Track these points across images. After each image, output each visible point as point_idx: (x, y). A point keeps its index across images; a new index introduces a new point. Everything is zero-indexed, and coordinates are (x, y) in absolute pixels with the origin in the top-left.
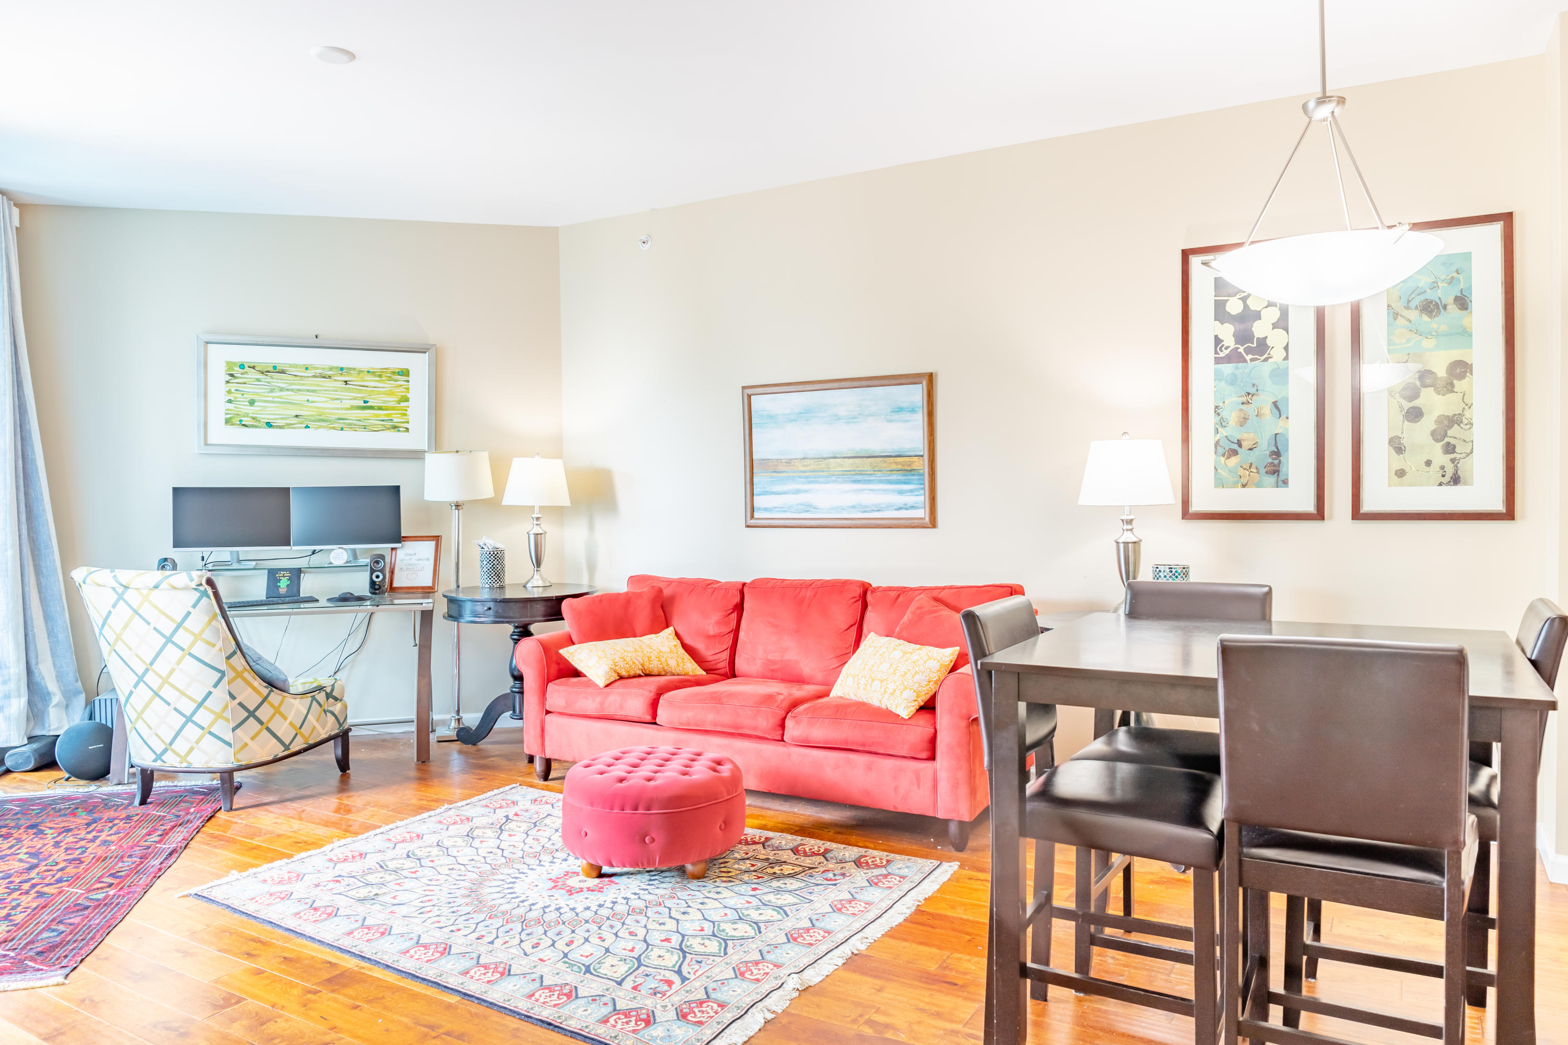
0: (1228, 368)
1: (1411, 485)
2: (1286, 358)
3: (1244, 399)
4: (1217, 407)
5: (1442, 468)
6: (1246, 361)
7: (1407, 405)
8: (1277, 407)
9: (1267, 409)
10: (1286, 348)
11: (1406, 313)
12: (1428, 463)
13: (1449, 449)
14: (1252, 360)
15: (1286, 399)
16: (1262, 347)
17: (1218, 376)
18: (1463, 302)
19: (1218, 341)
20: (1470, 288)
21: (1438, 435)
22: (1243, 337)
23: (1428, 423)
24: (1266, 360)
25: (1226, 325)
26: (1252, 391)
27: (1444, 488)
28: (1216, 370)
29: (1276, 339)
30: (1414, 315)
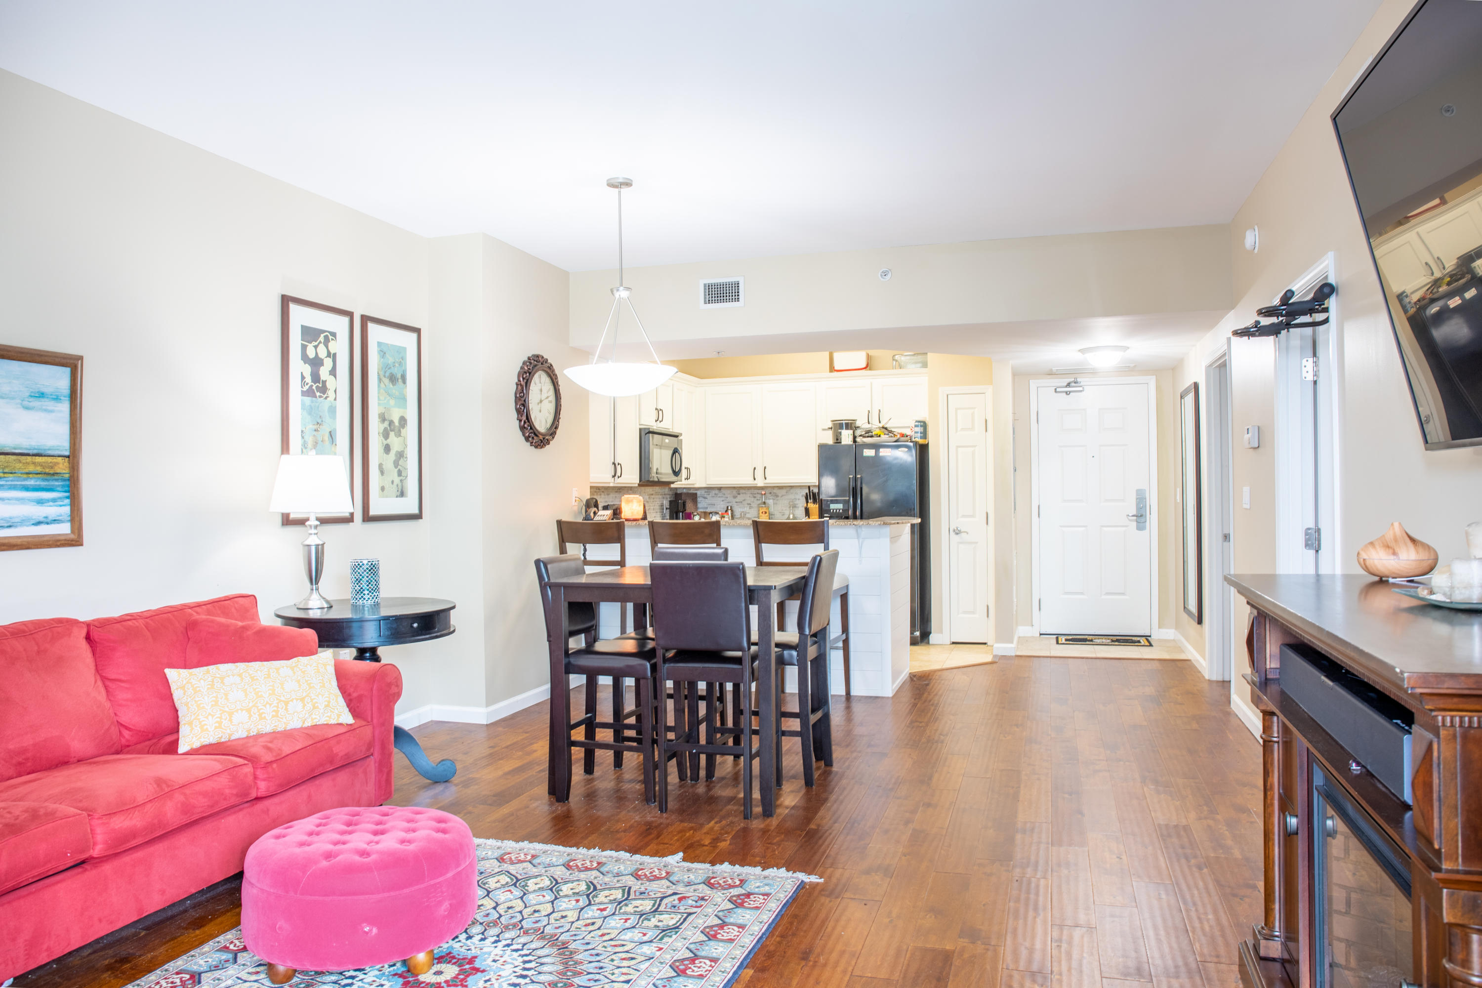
0: (308, 400)
1: (387, 497)
2: (335, 399)
3: (315, 427)
4: (302, 431)
5: (397, 485)
6: (316, 397)
7: (385, 442)
8: (331, 436)
9: (327, 437)
10: (335, 391)
11: (384, 379)
12: (393, 482)
13: (400, 473)
14: (320, 397)
15: (335, 430)
16: (324, 389)
17: (303, 404)
18: (404, 378)
19: (303, 378)
20: (406, 370)
21: (396, 464)
22: (316, 377)
23: (392, 456)
24: (326, 398)
25: (307, 365)
26: (319, 421)
27: (398, 498)
28: (302, 401)
29: (331, 383)
30: (386, 381)
